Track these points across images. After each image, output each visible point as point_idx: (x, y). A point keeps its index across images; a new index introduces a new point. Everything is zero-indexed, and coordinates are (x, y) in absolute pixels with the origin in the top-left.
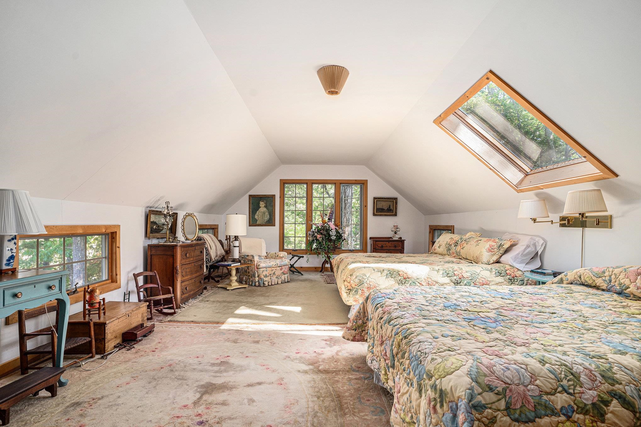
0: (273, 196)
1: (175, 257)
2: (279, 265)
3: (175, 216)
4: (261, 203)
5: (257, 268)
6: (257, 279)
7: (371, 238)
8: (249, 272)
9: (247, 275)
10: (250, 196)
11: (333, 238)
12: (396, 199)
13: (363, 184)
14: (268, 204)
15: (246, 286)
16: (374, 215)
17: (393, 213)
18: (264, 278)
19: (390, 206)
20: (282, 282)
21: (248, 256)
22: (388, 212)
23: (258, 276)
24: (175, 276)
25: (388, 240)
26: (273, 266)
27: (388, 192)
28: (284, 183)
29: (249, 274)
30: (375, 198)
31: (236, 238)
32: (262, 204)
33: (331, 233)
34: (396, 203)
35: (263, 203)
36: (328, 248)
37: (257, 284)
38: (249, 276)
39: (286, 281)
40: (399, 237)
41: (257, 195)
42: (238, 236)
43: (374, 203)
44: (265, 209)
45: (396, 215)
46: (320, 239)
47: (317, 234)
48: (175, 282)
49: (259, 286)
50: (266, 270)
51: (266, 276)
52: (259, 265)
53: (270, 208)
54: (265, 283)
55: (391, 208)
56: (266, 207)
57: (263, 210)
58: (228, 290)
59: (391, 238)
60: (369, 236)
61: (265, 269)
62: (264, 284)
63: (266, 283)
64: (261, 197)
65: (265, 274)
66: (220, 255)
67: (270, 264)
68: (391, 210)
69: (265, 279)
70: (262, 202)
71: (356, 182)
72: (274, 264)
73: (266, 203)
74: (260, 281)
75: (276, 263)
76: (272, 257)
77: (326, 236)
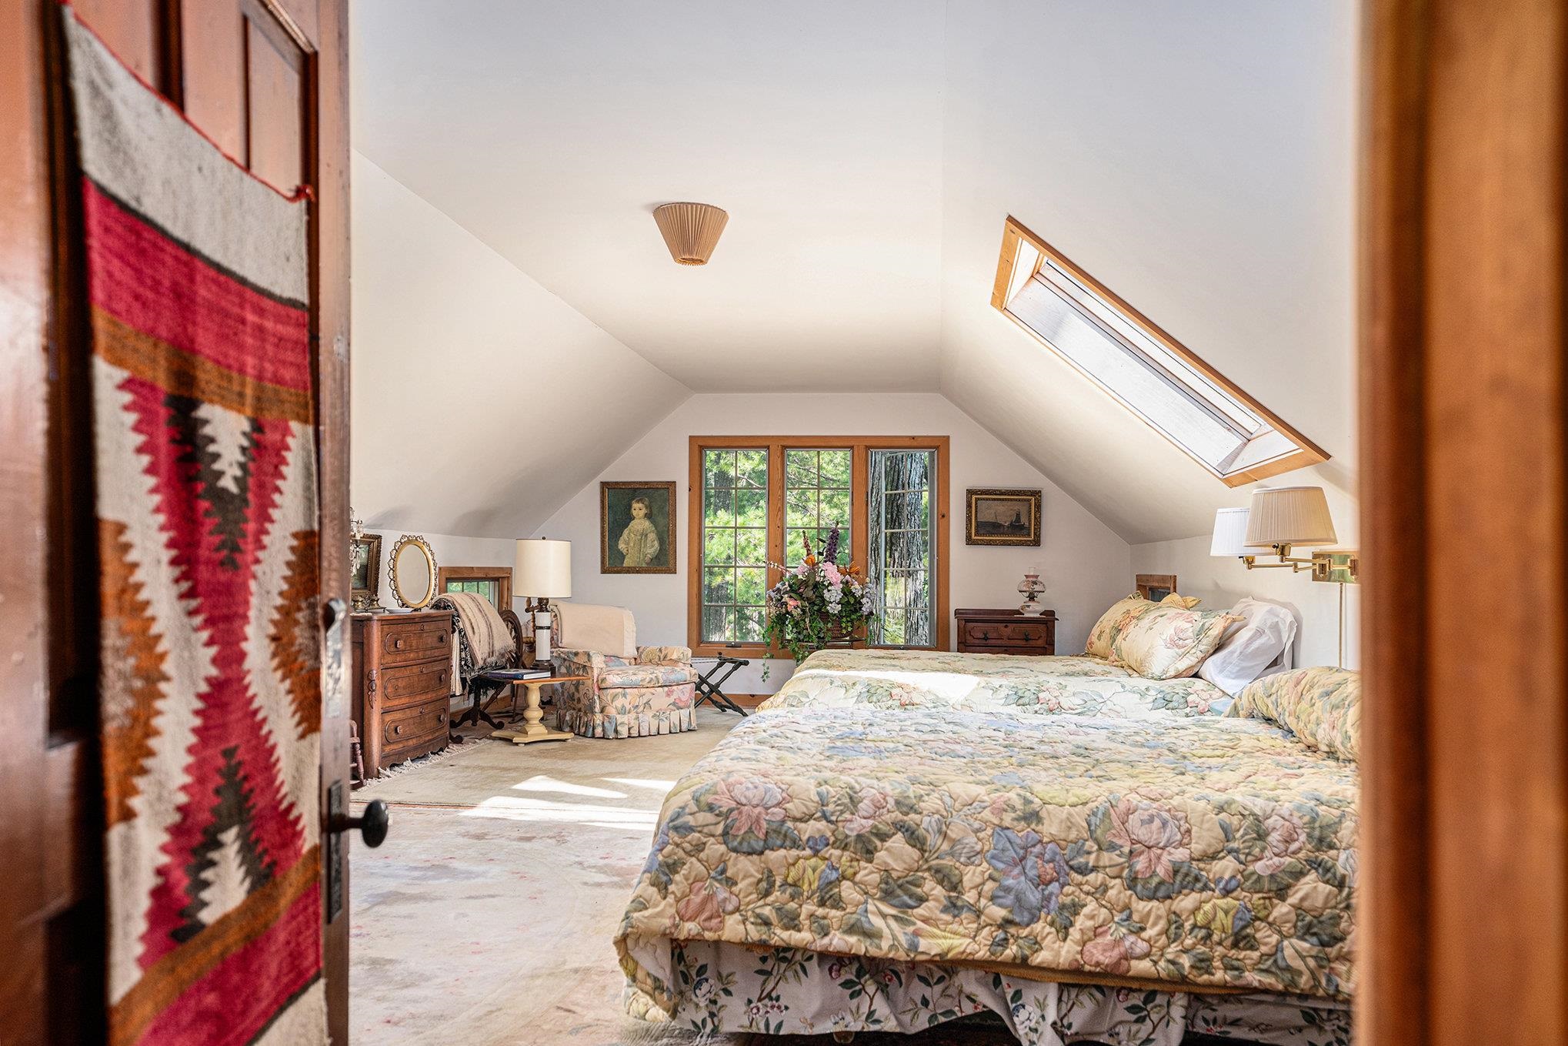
0: (670, 486)
1: (365, 649)
2: (661, 681)
3: (376, 543)
4: (636, 505)
5: (600, 689)
6: (598, 718)
7: (957, 612)
8: (579, 700)
9: (574, 709)
10: (604, 485)
11: (834, 609)
12: (1037, 494)
13: (937, 448)
14: (655, 511)
15: (569, 736)
16: (970, 541)
17: (1029, 535)
18: (618, 717)
19: (1018, 515)
20: (673, 731)
21: (576, 654)
22: (1014, 535)
23: (602, 711)
24: (366, 697)
25: (1009, 617)
26: (645, 684)
27: (1016, 476)
28: (700, 446)
29: (580, 706)
30: (970, 492)
31: (543, 604)
32: (638, 509)
33: (827, 595)
34: (1038, 507)
35: (640, 505)
36: (819, 638)
37: (599, 731)
38: (580, 710)
39: (684, 727)
40: (1042, 608)
41: (624, 483)
42: (547, 599)
43: (969, 505)
44: (647, 524)
45: (1037, 543)
46: (797, 613)
47: (791, 597)
48: (366, 712)
49: (603, 738)
50: (624, 695)
51: (623, 711)
52: (603, 680)
53: (661, 520)
54: (619, 728)
55: (1024, 520)
56: (649, 516)
57: (640, 528)
58: (517, 744)
59: (1018, 612)
60: (953, 606)
61: (620, 690)
62: (616, 731)
63: (624, 732)
64: (635, 490)
65: (619, 706)
66: (503, 651)
67: (634, 678)
68: (1022, 527)
69: (620, 719)
70: (638, 502)
71: (915, 444)
72: (648, 680)
73: (649, 507)
74: (606, 724)
75: (653, 676)
76: (650, 661)
77: (813, 604)
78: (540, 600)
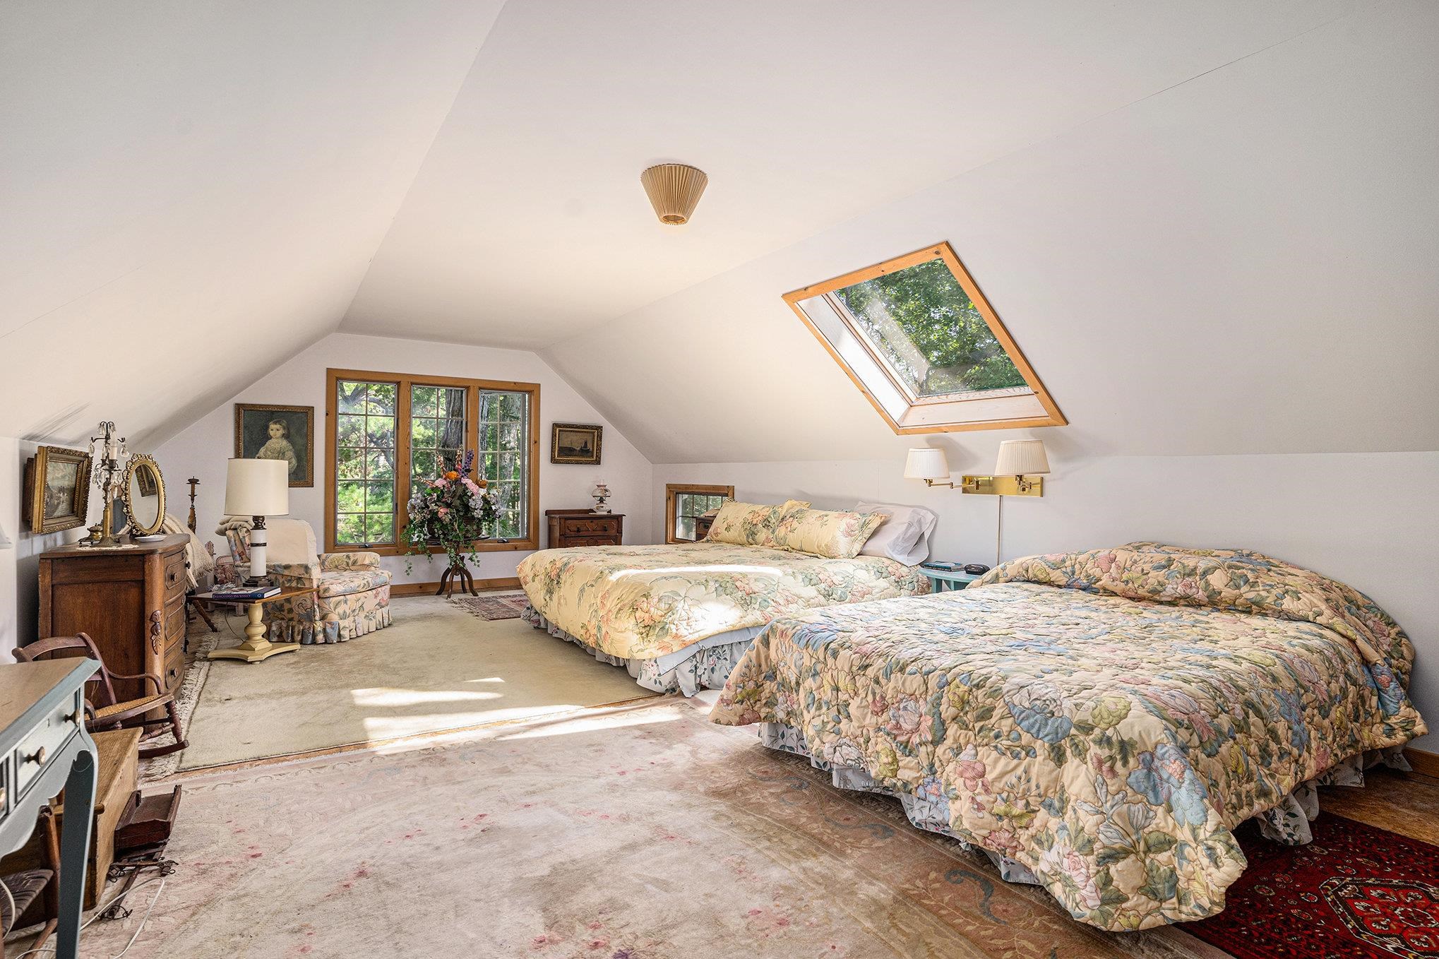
0: (308, 412)
1: (147, 587)
2: (371, 585)
3: (86, 463)
4: (272, 426)
5: (319, 598)
6: (319, 626)
7: (547, 513)
8: (290, 611)
9: (283, 619)
10: (239, 407)
11: (479, 514)
12: (599, 428)
13: (530, 392)
14: (292, 431)
15: (297, 646)
16: (553, 461)
17: (592, 456)
18: (340, 622)
19: (586, 443)
20: (379, 627)
21: (287, 567)
22: (583, 456)
23: (323, 618)
24: (148, 642)
25: (585, 515)
26: (360, 589)
27: (582, 413)
28: (335, 378)
29: (290, 616)
30: (555, 425)
31: (259, 522)
32: (275, 430)
33: (472, 503)
34: (600, 437)
35: (278, 426)
36: (465, 537)
37: (320, 638)
38: (292, 619)
39: (386, 624)
40: (608, 509)
41: (261, 406)
42: (263, 517)
43: (554, 435)
44: (284, 443)
45: (598, 462)
46: (447, 519)
47: (436, 505)
48: (148, 661)
49: (326, 643)
50: (346, 602)
51: (344, 616)
52: (326, 590)
53: (300, 441)
54: (342, 633)
55: (589, 446)
56: (286, 436)
57: (277, 446)
58: (251, 663)
59: (592, 511)
60: (543, 507)
61: (342, 597)
62: (339, 636)
63: (345, 633)
64: (273, 412)
65: (341, 612)
67: (352, 585)
68: (588, 451)
69: (343, 623)
70: (275, 423)
71: (516, 388)
72: (362, 586)
73: (287, 428)
74: (329, 630)
75: (365, 582)
76: (336, 567)
77: (458, 511)
78: (256, 518)
